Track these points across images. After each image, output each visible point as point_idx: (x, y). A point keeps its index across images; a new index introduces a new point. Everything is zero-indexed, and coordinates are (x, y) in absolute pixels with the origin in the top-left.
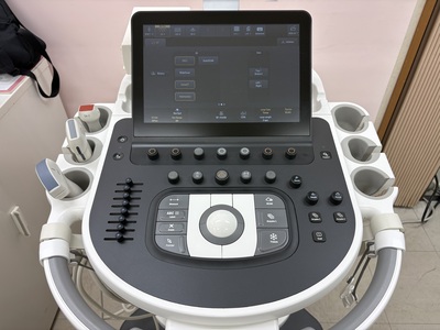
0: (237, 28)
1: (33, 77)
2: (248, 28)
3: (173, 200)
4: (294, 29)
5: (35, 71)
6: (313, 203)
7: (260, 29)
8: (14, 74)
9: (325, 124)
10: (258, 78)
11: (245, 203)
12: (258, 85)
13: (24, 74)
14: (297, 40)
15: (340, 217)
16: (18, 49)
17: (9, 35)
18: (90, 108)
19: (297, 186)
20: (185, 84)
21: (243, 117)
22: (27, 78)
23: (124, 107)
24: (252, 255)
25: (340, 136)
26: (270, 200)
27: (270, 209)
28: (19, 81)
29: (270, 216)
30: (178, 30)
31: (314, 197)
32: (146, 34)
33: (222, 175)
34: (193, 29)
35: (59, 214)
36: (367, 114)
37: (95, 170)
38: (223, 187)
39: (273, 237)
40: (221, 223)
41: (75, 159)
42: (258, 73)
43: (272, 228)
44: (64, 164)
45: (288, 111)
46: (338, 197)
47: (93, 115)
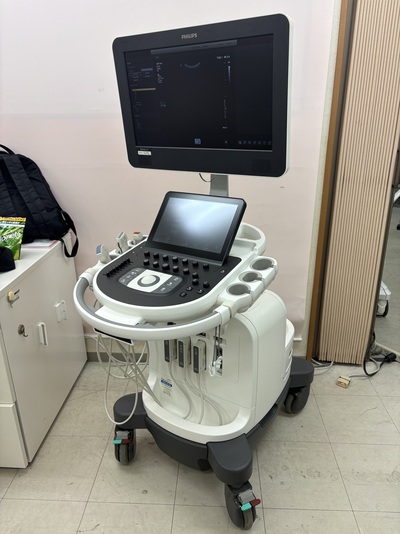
1: (63, 241)
5: (64, 239)
6: (194, 284)
13: (57, 239)
15: (201, 291)
18: (138, 233)
22: (59, 242)
26: (177, 279)
27: (174, 281)
28: (55, 243)
29: (171, 283)
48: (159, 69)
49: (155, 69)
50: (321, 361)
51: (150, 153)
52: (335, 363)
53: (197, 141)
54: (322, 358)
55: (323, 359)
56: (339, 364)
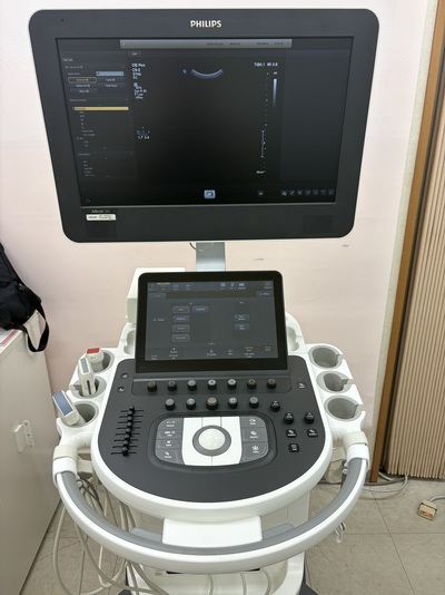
0: (223, 284)
1: (25, 331)
2: (232, 284)
3: (170, 423)
4: (269, 285)
5: (26, 325)
6: (290, 422)
7: (242, 284)
8: (7, 328)
9: (302, 361)
10: (242, 322)
11: (232, 424)
12: (242, 327)
13: (16, 328)
14: (272, 292)
15: (313, 433)
16: (16, 304)
17: (10, 291)
18: (97, 350)
19: (277, 409)
20: (180, 328)
21: (230, 354)
22: (20, 332)
23: (126, 350)
24: (238, 462)
25: (315, 372)
26: (253, 421)
27: (253, 428)
28: (12, 334)
29: (253, 433)
30: (176, 286)
31: (289, 416)
32: (149, 290)
33: (212, 401)
34: (188, 286)
35: (70, 438)
36: (341, 353)
37: (101, 403)
38: (213, 411)
39: (255, 448)
40: (211, 439)
41: (81, 394)
42: (241, 318)
43: (254, 442)
44: (73, 398)
45: (268, 349)
46: (310, 416)
47: (98, 357)
48: (136, 73)
49: (129, 72)
50: (390, 476)
51: (113, 217)
52: (410, 477)
53: (209, 194)
54: (392, 470)
55: (394, 472)
56: (415, 478)
